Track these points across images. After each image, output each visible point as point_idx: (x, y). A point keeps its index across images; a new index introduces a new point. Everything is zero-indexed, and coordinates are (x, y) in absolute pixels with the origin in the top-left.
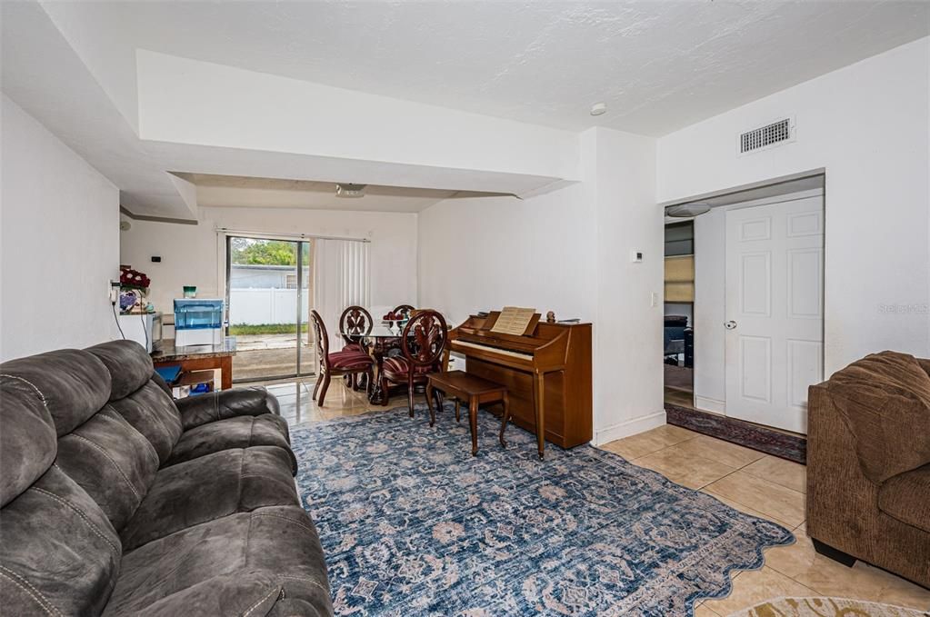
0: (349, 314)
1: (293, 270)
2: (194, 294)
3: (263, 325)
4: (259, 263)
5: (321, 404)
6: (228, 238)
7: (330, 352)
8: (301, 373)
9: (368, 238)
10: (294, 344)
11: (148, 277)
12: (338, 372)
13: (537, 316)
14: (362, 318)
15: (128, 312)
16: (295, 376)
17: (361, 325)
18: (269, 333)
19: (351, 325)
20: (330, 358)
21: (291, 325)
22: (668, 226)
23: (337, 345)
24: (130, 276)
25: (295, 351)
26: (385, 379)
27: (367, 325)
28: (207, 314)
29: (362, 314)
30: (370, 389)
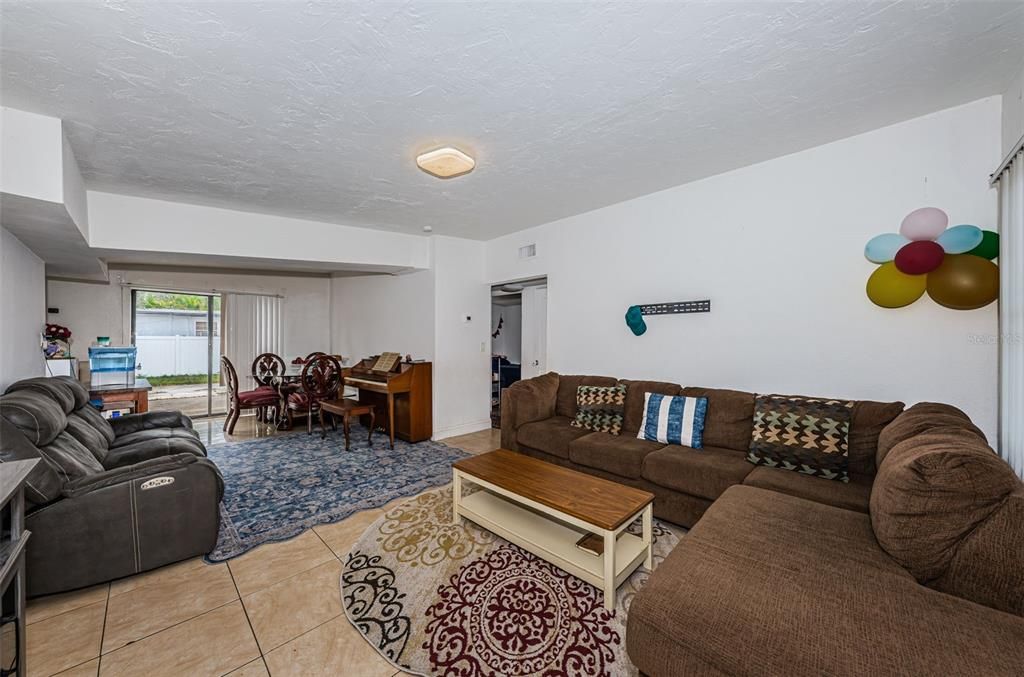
0: (262, 360)
1: (204, 315)
2: (107, 343)
3: (165, 377)
4: (158, 306)
5: (231, 432)
6: (134, 292)
7: (239, 392)
8: (213, 413)
9: (281, 294)
10: (206, 393)
11: (70, 330)
12: (248, 406)
13: (400, 358)
14: (275, 363)
15: (52, 358)
16: (207, 416)
17: (274, 369)
18: (174, 384)
19: (264, 369)
20: (240, 396)
21: (201, 376)
22: (494, 298)
23: (248, 386)
24: (54, 329)
25: (207, 399)
26: (290, 410)
27: (280, 369)
28: (120, 360)
29: (275, 360)
30: (278, 421)
